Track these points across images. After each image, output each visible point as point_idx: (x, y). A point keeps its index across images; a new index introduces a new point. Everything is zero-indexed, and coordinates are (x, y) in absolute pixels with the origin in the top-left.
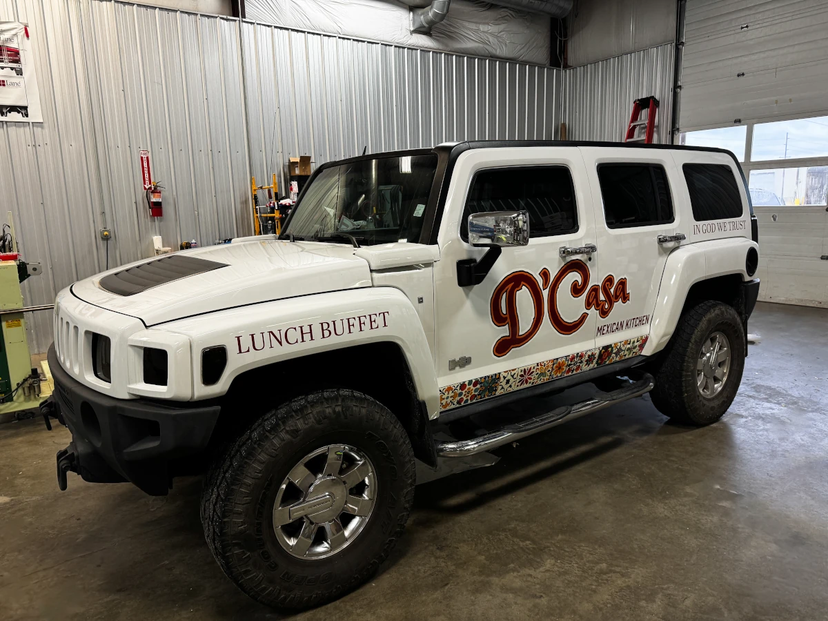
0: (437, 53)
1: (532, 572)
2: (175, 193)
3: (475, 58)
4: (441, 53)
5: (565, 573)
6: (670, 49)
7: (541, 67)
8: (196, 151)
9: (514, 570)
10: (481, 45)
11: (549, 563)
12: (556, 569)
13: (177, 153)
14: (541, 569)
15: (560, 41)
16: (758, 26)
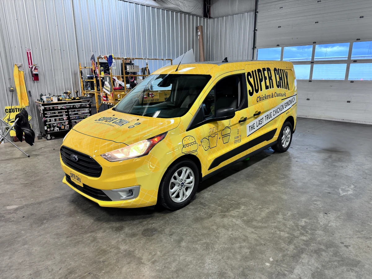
0: (158, 9)
1: (238, 210)
2: (44, 70)
3: (174, 12)
4: (160, 9)
5: (249, 210)
6: (252, 14)
7: (200, 17)
8: (53, 50)
9: (232, 210)
10: (176, 6)
11: (243, 207)
12: (246, 209)
13: (44, 51)
14: (241, 209)
15: (208, 6)
16: (286, 8)
